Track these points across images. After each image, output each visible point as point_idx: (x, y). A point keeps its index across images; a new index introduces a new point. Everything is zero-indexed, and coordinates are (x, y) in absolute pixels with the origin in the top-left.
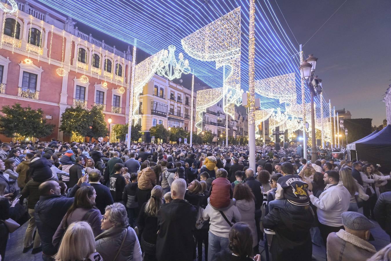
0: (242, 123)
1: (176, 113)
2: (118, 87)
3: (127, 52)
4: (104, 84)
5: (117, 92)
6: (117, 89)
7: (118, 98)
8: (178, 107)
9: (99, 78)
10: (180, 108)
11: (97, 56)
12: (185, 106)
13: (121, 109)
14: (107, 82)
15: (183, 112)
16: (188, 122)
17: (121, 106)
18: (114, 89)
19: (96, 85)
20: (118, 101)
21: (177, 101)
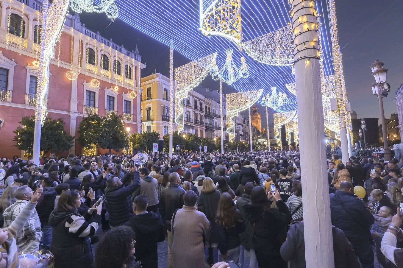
0: (246, 126)
1: (186, 118)
2: (128, 92)
3: (135, 52)
4: (115, 88)
5: (128, 97)
6: (127, 93)
7: (128, 103)
8: (187, 111)
9: (109, 81)
10: (189, 112)
11: (106, 57)
12: (194, 111)
13: (132, 116)
14: (118, 86)
15: (192, 117)
16: (198, 128)
17: (132, 112)
18: (125, 93)
19: (106, 90)
20: (128, 107)
21: (187, 106)
